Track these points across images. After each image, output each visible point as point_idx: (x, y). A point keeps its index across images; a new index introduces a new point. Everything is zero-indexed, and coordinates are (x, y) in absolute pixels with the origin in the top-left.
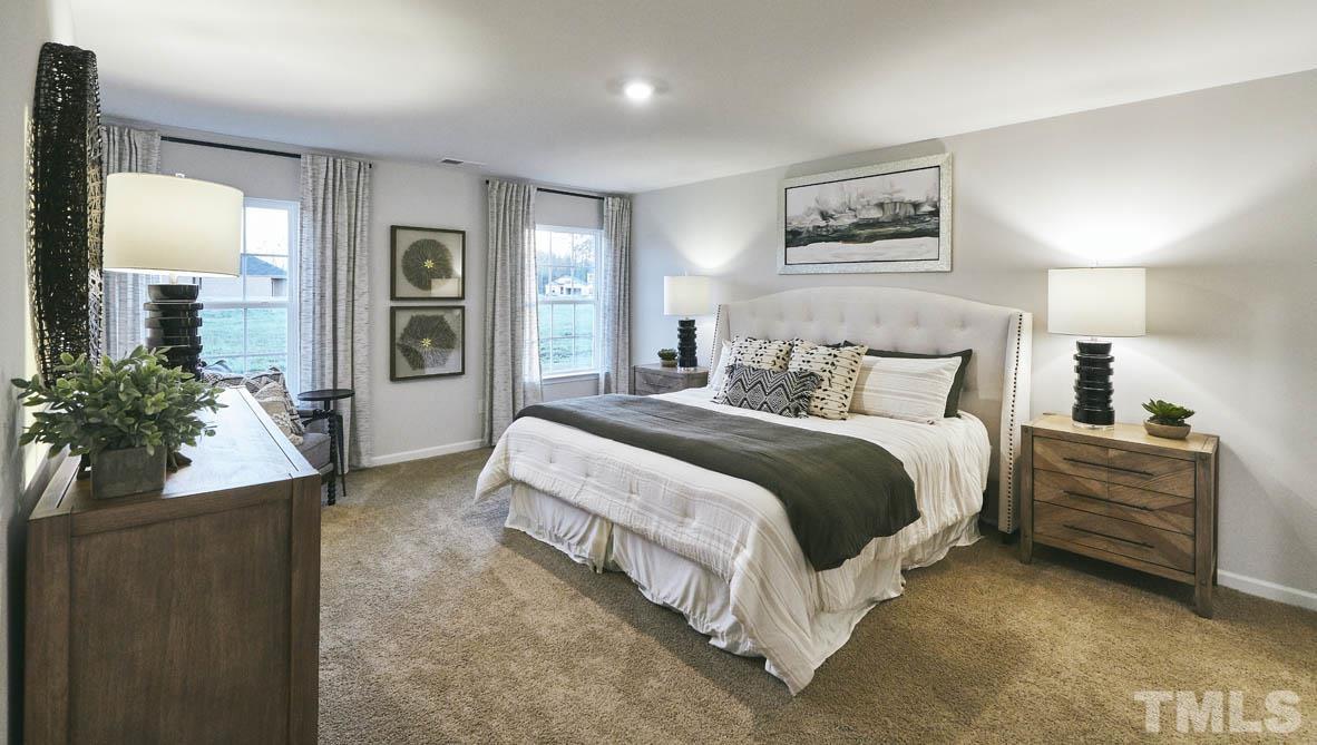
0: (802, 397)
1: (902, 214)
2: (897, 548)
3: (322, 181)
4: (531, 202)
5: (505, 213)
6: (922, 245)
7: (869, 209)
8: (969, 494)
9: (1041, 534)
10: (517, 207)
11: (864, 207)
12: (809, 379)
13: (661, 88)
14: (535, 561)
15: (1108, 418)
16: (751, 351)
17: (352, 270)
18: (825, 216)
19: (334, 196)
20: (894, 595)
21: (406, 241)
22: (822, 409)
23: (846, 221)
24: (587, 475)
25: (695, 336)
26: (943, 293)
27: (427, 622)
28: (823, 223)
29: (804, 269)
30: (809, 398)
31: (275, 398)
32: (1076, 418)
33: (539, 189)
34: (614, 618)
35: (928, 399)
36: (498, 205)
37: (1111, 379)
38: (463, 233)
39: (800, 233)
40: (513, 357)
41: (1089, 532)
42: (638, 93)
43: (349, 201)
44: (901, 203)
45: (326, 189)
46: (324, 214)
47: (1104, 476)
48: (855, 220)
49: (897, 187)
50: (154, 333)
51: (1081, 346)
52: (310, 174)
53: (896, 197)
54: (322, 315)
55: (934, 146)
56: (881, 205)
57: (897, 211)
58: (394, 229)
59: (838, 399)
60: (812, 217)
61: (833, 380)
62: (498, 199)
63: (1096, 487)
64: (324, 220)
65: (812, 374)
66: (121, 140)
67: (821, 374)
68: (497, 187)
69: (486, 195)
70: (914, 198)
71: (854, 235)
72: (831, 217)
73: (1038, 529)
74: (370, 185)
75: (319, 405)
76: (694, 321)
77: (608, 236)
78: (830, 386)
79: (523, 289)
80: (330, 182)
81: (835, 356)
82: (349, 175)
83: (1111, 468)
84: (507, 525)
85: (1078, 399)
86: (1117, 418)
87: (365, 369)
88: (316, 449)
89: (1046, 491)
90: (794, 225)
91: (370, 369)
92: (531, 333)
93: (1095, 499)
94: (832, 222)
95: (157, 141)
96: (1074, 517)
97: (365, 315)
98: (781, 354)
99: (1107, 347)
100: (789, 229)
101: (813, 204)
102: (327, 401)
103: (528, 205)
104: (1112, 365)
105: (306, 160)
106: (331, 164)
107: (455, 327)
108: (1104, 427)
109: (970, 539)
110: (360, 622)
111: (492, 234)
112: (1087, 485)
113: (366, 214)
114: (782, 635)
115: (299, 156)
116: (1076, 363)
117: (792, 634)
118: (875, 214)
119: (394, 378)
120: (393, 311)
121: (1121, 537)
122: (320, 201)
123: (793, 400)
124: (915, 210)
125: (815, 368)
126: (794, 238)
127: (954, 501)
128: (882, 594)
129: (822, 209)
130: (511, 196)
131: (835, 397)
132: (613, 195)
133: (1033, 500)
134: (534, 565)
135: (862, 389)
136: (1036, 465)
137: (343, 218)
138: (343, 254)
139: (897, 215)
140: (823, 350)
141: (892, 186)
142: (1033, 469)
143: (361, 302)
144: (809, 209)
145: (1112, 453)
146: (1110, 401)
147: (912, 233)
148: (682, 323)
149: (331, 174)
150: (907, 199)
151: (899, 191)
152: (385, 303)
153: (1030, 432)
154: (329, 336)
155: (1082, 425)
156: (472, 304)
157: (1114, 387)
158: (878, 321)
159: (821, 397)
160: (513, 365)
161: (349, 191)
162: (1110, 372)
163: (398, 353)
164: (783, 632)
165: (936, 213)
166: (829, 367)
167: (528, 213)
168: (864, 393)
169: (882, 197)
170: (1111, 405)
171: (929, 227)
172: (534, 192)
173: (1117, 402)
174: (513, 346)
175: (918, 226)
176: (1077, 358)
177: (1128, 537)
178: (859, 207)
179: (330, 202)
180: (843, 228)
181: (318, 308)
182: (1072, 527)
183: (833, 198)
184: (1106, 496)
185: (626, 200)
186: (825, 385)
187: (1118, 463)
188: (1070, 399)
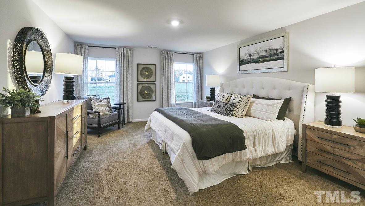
0: (230, 110)
1: (272, 53)
2: (241, 158)
3: (121, 54)
4: (173, 56)
5: (166, 59)
6: (278, 63)
7: (262, 52)
8: (279, 145)
9: (309, 162)
10: (169, 58)
11: (261, 52)
12: (233, 105)
13: (181, 22)
14: (151, 148)
15: (339, 124)
16: (221, 96)
17: (127, 74)
18: (250, 55)
19: (123, 57)
20: (244, 173)
21: (141, 67)
22: (236, 114)
23: (256, 56)
24: (160, 127)
25: (215, 92)
26: (284, 79)
27: (118, 158)
28: (249, 58)
29: (244, 72)
30: (233, 111)
31: (105, 104)
32: (326, 123)
33: (175, 53)
34: (160, 165)
35: (269, 113)
36: (164, 57)
37: (340, 109)
38: (155, 65)
39: (243, 61)
40: (168, 97)
41: (326, 165)
42: (175, 24)
43: (127, 58)
44: (272, 49)
45: (121, 56)
46: (121, 61)
47: (332, 144)
48: (258, 56)
49: (271, 44)
50: (65, 87)
51: (328, 97)
52: (118, 52)
53: (270, 48)
54: (121, 85)
55: (283, 29)
56: (266, 51)
57: (271, 52)
58: (138, 64)
59: (241, 112)
60: (247, 56)
61: (240, 106)
62: (164, 56)
63: (328, 148)
64: (121, 63)
65: (234, 103)
66: (80, 47)
67: (237, 103)
68: (163, 53)
69: (161, 55)
70: (276, 48)
71: (258, 61)
72: (252, 55)
73: (308, 161)
74: (132, 54)
75: (118, 106)
76: (214, 88)
77: (196, 65)
78: (239, 107)
79: (171, 79)
80: (123, 54)
81: (242, 98)
82: (127, 52)
83: (334, 142)
84: (151, 139)
85: (326, 116)
86: (343, 123)
87: (130, 98)
88: (114, 116)
89: (311, 148)
90: (242, 59)
91: (132, 98)
92: (173, 90)
93: (329, 153)
94: (252, 57)
95: (87, 47)
96: (321, 158)
97: (131, 85)
98: (229, 97)
99: (338, 97)
100: (240, 60)
101: (247, 52)
102: (120, 105)
103: (172, 57)
104: (341, 104)
105: (117, 49)
106: (123, 49)
107: (153, 89)
108: (337, 127)
109: (286, 161)
110: (106, 155)
111: (162, 65)
112: (325, 147)
113: (131, 61)
114: (186, 176)
115: (116, 48)
116: (326, 103)
117: (189, 176)
118: (264, 54)
119: (138, 101)
120: (138, 84)
121: (338, 168)
122: (120, 58)
123: (227, 111)
124: (276, 52)
125: (236, 102)
126: (242, 63)
127: (273, 147)
128: (239, 172)
129: (249, 53)
130: (167, 55)
131: (240, 111)
132: (197, 53)
133: (306, 150)
134: (151, 149)
135: (251, 109)
136: (307, 138)
137: (125, 62)
138: (125, 70)
139: (271, 53)
140: (239, 96)
141: (269, 44)
142: (306, 139)
143: (130, 82)
144: (246, 53)
145: (335, 136)
146: (340, 117)
147: (275, 59)
148: (211, 88)
149: (123, 52)
150: (274, 48)
151: (271, 46)
152: (136, 83)
153: (305, 126)
154: (122, 90)
155: (328, 126)
156: (157, 83)
157: (341, 112)
158: (263, 88)
159: (236, 110)
160: (168, 99)
161: (127, 56)
162: (340, 106)
163: (139, 95)
164: (186, 175)
165: (283, 52)
166: (239, 102)
167: (172, 59)
168: (251, 110)
169: (267, 48)
170: (340, 118)
171: (281, 57)
172: (174, 54)
173: (342, 118)
174: (168, 94)
175: (277, 57)
176: (326, 101)
177: (341, 168)
178: (260, 52)
179: (122, 58)
180: (255, 59)
181: (120, 84)
182: (320, 162)
183: (252, 49)
184: (332, 152)
185: (201, 55)
186: (238, 107)
187: (337, 140)
188: (324, 116)
